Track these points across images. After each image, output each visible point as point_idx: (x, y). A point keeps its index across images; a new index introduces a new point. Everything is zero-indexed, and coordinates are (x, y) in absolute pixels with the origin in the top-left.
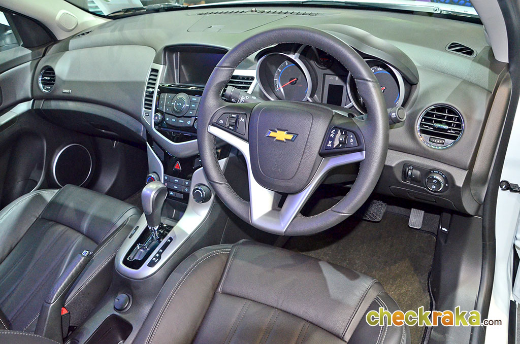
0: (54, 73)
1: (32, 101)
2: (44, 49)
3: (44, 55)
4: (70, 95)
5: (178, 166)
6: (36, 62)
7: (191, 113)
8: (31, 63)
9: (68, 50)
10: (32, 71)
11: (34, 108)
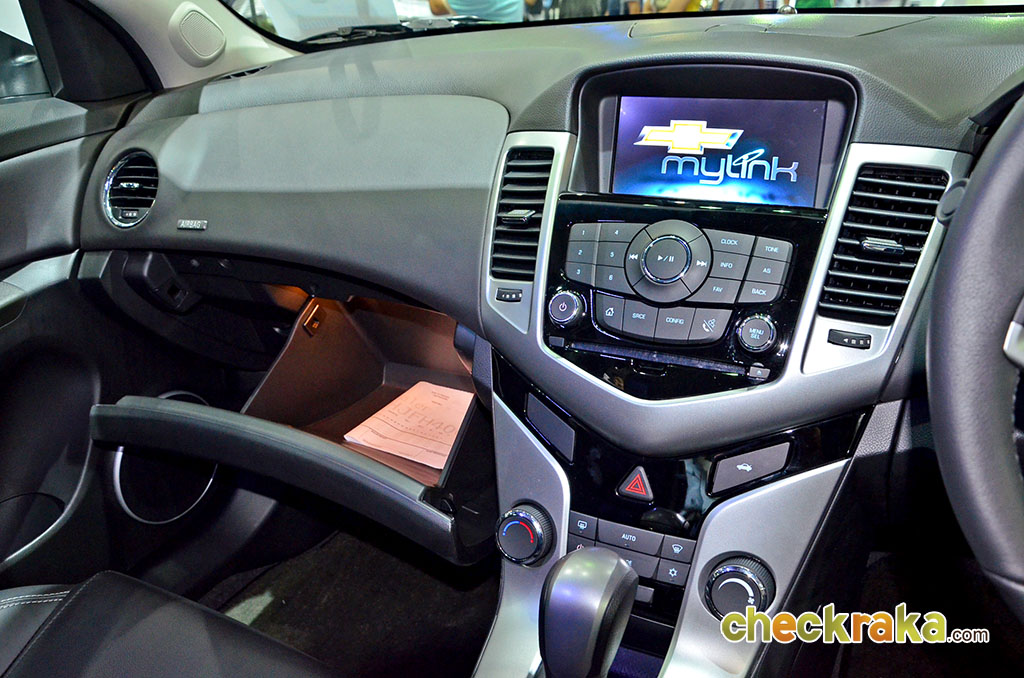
0: (155, 172)
1: (74, 255)
2: (124, 108)
3: (123, 124)
4: (203, 235)
5: (639, 484)
6: (99, 139)
7: (719, 290)
8: (83, 143)
9: (197, 112)
10: (84, 166)
11: (79, 277)
